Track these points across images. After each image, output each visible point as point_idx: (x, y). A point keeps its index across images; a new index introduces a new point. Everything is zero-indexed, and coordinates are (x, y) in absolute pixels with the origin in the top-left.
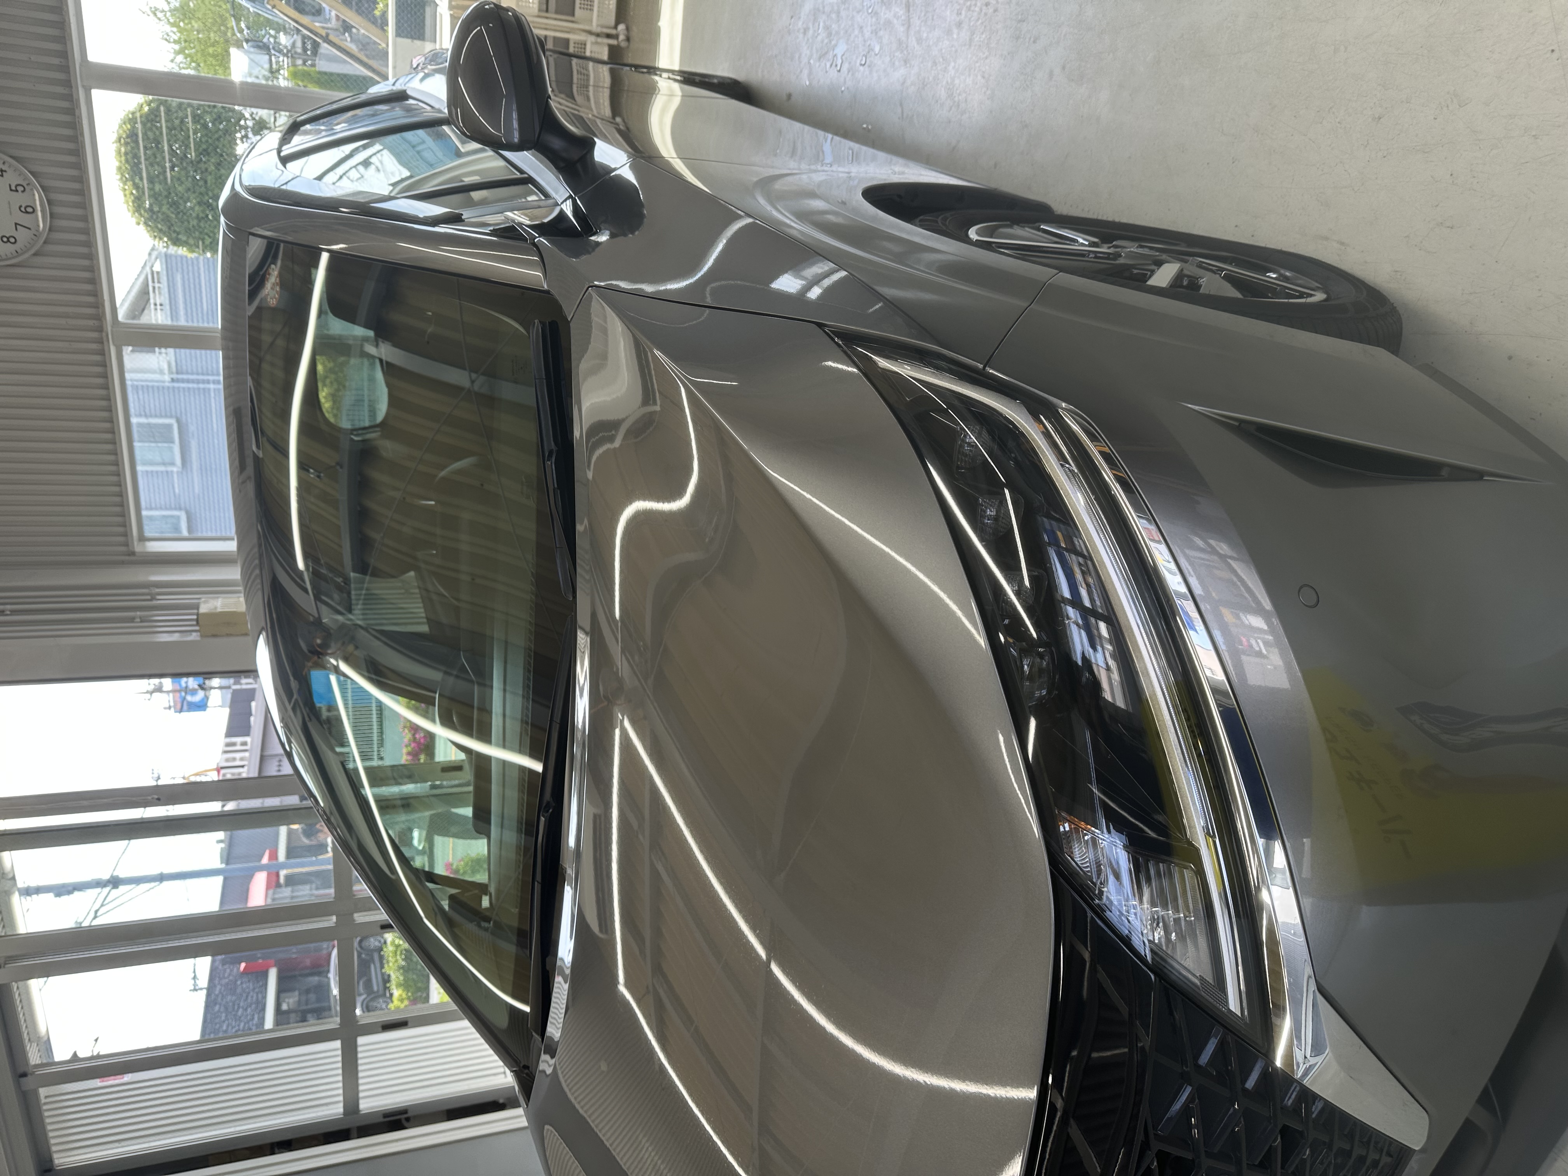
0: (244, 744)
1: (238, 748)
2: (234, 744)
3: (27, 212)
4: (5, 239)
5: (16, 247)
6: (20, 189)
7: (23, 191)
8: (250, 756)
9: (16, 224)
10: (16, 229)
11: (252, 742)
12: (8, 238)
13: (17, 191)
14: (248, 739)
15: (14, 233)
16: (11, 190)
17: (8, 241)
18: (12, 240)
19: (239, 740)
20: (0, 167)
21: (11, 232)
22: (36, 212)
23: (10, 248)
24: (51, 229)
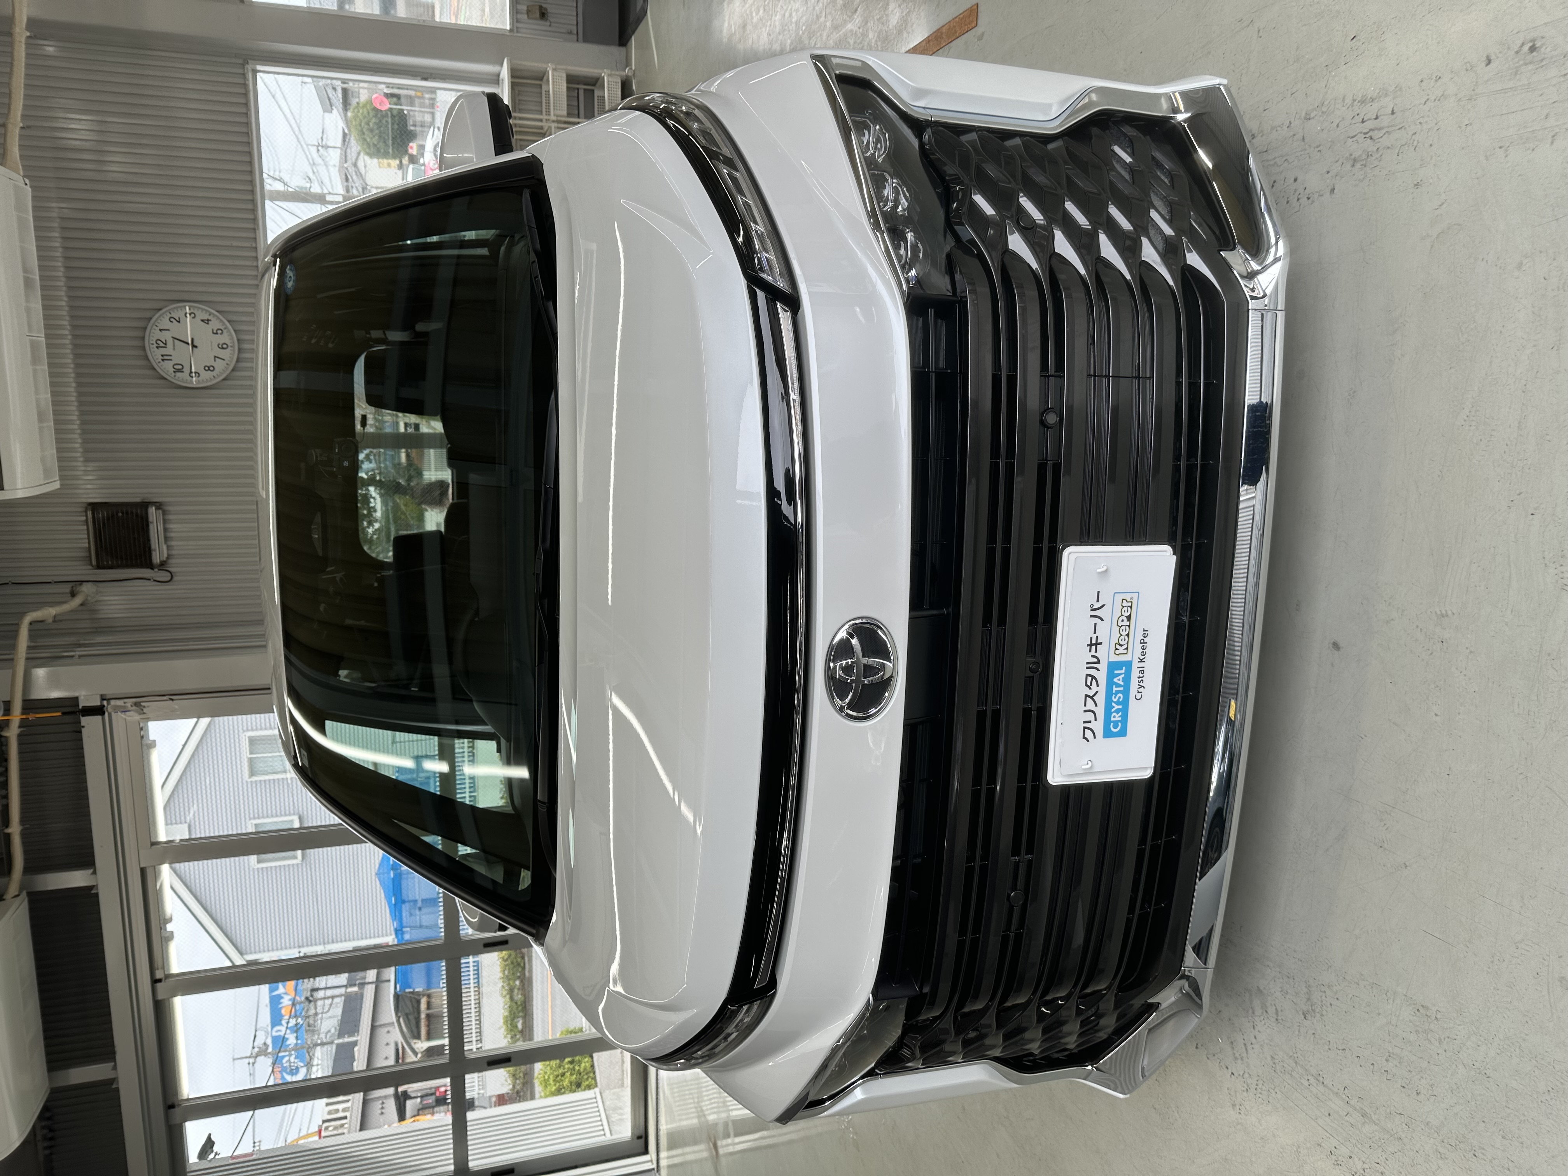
3: (223, 348)
4: (207, 368)
5: (214, 373)
6: (219, 332)
7: (222, 333)
9: (215, 357)
10: (215, 360)
12: (209, 367)
13: (217, 333)
15: (213, 364)
16: (213, 333)
17: (209, 369)
18: (212, 368)
20: (206, 317)
21: (211, 362)
22: (230, 348)
23: (210, 374)
24: (238, 360)
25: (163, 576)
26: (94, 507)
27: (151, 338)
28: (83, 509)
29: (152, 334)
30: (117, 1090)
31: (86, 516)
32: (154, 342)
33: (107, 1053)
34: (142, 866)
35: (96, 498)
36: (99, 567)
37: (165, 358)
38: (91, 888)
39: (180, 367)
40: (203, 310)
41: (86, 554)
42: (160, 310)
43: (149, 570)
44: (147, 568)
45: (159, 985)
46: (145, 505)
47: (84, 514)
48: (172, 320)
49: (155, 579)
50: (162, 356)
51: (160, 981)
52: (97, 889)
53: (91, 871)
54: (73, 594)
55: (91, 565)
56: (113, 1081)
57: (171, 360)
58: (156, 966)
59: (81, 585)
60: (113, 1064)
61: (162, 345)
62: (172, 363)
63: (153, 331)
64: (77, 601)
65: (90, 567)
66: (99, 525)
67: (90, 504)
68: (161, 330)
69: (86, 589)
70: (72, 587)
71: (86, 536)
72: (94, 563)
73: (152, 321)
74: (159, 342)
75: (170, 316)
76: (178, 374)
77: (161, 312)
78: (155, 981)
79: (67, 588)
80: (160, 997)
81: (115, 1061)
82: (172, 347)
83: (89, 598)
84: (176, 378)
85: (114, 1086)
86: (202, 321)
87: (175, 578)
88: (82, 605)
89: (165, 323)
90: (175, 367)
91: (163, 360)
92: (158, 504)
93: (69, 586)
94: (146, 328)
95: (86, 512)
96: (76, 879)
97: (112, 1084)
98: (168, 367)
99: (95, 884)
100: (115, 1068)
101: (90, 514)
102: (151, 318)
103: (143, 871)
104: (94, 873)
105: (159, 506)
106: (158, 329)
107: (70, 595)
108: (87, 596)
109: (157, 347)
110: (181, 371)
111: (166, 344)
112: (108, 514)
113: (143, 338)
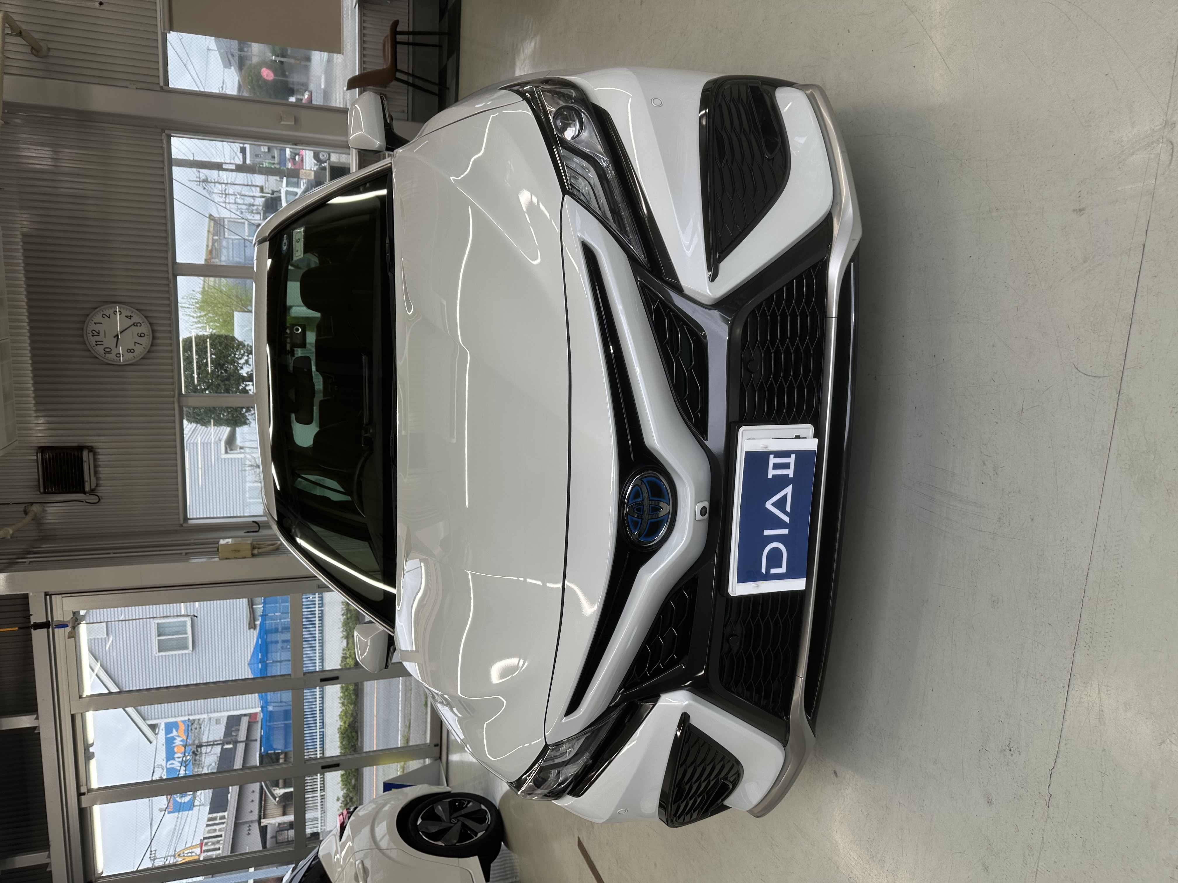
0: (223, 818)
1: (218, 821)
2: (215, 819)
3: (141, 336)
4: (129, 351)
5: (134, 354)
6: (139, 325)
7: (140, 326)
8: (226, 826)
9: (135, 343)
10: (136, 345)
11: (228, 814)
12: (130, 350)
13: (137, 326)
14: (226, 814)
15: (133, 347)
16: (134, 325)
17: (130, 351)
18: (132, 351)
19: (218, 815)
20: (129, 314)
21: (131, 346)
22: (146, 336)
23: (131, 355)
24: (152, 345)
25: (93, 499)
26: (43, 450)
27: (88, 329)
28: (36, 451)
29: (89, 326)
30: (51, 872)
31: (37, 456)
32: (91, 332)
33: (44, 845)
34: (72, 713)
35: (45, 442)
36: (45, 493)
37: (98, 343)
38: (35, 728)
39: (110, 350)
40: (127, 309)
41: (36, 483)
42: (96, 308)
43: (83, 495)
44: (81, 493)
45: (83, 797)
46: (80, 448)
47: (36, 454)
48: (104, 316)
49: (87, 501)
50: (96, 342)
51: (84, 794)
52: (39, 730)
53: (35, 716)
54: (26, 513)
55: (40, 491)
56: (47, 865)
57: (102, 345)
58: (81, 784)
59: (32, 505)
60: (47, 853)
61: (96, 334)
62: (102, 347)
63: (90, 324)
64: (29, 518)
65: (39, 493)
66: (46, 463)
67: (40, 448)
68: (95, 323)
69: (35, 508)
70: (25, 507)
71: (36, 470)
72: (42, 491)
73: (89, 317)
74: (93, 332)
75: (102, 313)
76: (107, 355)
77: (96, 310)
78: (80, 794)
79: (21, 508)
80: (84, 805)
81: (49, 851)
82: (104, 336)
83: (37, 515)
84: (106, 357)
85: (48, 870)
86: (126, 316)
87: (102, 501)
88: (33, 520)
89: (98, 318)
90: (106, 350)
91: (96, 345)
92: (90, 448)
93: (23, 505)
94: (84, 322)
95: (37, 453)
96: (24, 722)
97: (47, 868)
98: (100, 349)
99: (37, 725)
100: (49, 856)
101: (39, 455)
102: (88, 315)
103: (73, 717)
104: (37, 718)
105: (91, 449)
106: (93, 322)
107: (23, 513)
108: (36, 514)
109: (93, 336)
110: (109, 352)
111: (99, 333)
112: (53, 456)
113: (82, 329)
